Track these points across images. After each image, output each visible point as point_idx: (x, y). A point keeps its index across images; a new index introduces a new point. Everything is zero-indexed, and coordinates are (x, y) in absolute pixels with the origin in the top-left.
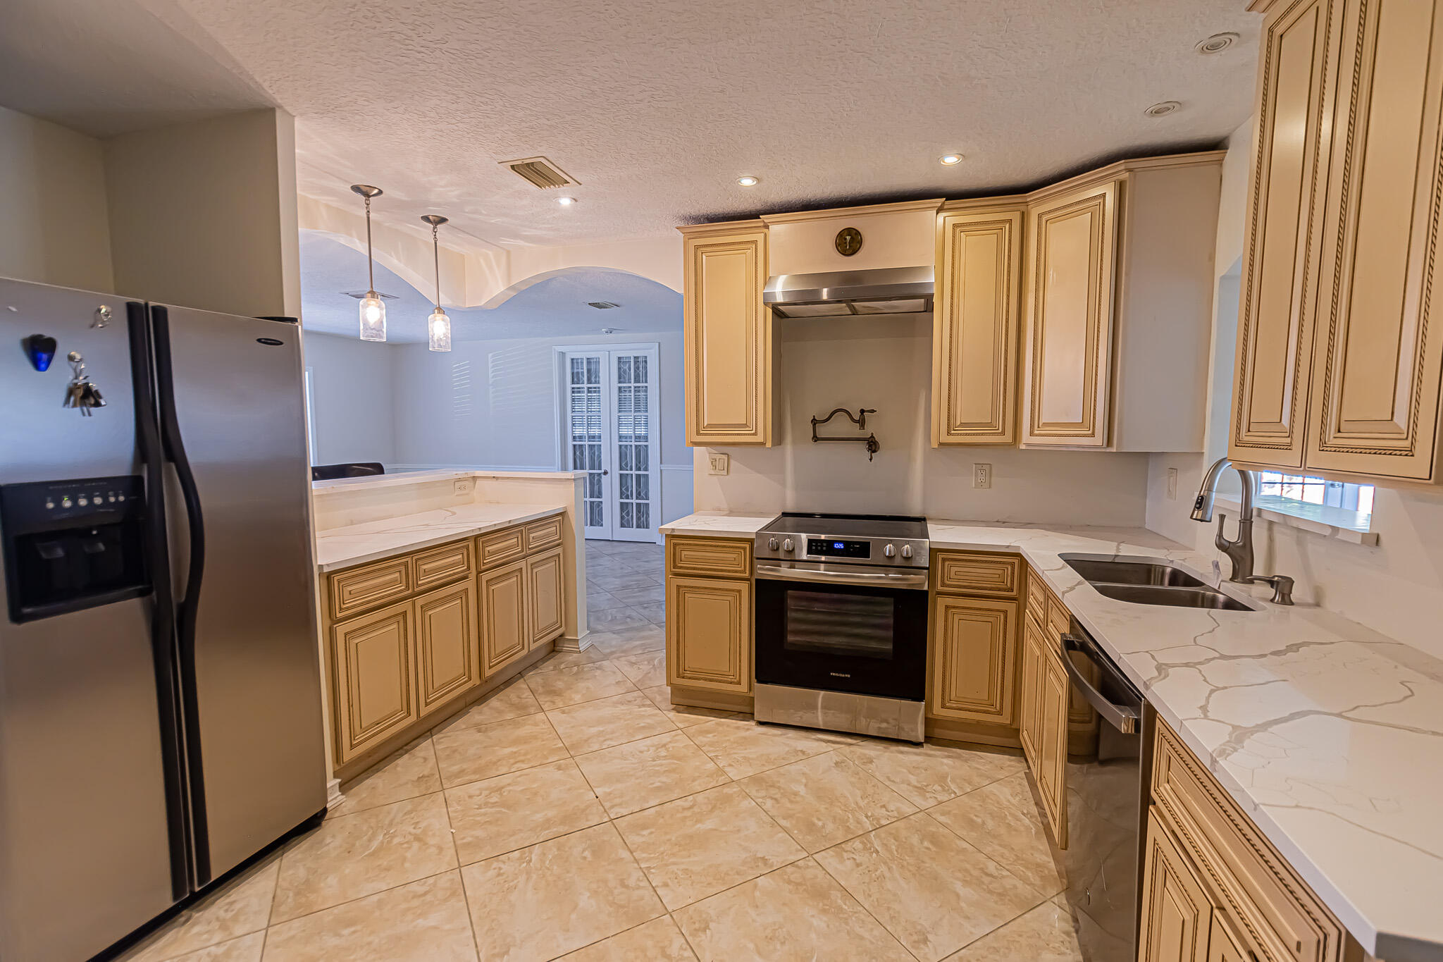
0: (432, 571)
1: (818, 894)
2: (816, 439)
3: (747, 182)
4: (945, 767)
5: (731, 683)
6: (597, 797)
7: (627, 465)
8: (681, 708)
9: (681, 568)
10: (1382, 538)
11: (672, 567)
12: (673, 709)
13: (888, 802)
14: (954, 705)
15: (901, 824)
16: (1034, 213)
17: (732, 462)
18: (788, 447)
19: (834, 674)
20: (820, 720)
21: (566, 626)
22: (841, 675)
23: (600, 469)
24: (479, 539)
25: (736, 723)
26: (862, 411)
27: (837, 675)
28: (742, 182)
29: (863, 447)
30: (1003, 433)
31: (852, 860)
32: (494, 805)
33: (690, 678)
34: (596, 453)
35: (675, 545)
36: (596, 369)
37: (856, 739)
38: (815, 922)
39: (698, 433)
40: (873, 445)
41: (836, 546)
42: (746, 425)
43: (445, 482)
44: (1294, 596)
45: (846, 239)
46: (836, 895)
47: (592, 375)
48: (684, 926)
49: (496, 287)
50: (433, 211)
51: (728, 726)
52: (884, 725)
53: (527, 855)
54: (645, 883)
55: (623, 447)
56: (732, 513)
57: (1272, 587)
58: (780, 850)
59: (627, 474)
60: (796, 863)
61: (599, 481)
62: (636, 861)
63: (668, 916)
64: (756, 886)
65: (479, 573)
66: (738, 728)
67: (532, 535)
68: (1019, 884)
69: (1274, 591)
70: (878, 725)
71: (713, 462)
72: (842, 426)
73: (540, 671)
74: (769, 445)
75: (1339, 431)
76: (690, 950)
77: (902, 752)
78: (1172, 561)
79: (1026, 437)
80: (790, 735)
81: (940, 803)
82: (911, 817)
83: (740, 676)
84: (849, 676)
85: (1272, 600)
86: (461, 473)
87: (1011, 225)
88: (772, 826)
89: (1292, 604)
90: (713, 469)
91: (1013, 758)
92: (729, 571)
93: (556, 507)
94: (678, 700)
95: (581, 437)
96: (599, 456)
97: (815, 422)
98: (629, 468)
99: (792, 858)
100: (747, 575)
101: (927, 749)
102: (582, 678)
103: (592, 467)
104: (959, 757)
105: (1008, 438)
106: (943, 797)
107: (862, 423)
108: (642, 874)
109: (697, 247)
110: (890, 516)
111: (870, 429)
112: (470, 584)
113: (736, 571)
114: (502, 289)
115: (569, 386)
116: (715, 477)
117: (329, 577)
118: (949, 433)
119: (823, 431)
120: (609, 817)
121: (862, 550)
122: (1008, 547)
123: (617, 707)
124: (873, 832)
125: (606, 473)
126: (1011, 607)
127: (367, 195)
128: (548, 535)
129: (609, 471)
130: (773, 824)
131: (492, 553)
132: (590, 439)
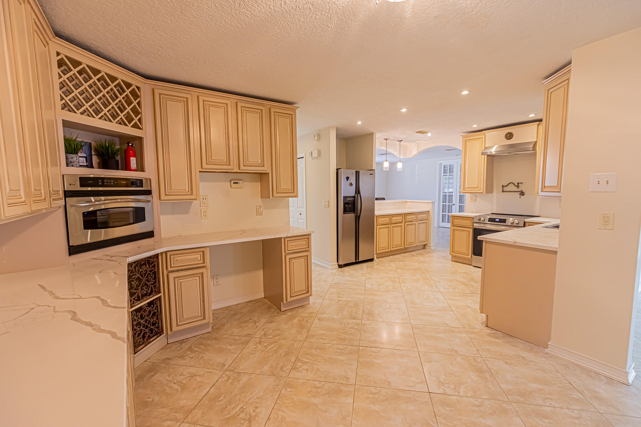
0: (395, 219)
2: (503, 191)
3: (475, 126)
5: (466, 255)
7: (462, 202)
12: (452, 262)
17: (477, 198)
18: (495, 193)
21: (428, 241)
23: (452, 203)
24: (406, 214)
26: (518, 183)
29: (518, 194)
34: (451, 198)
35: (453, 218)
36: (452, 168)
39: (464, 190)
41: (497, 220)
42: (478, 187)
43: (399, 202)
45: (508, 135)
47: (451, 171)
49: (415, 152)
50: (400, 140)
59: (462, 205)
61: (452, 207)
65: (405, 222)
67: (419, 216)
71: (471, 198)
72: (511, 188)
73: (420, 251)
74: (484, 193)
83: (469, 253)
86: (403, 200)
93: (427, 209)
95: (446, 192)
96: (452, 199)
97: (503, 186)
98: (463, 203)
100: (472, 227)
102: (431, 255)
103: (449, 202)
107: (518, 187)
109: (466, 140)
111: (522, 188)
112: (403, 224)
113: (469, 226)
114: (416, 153)
115: (442, 174)
117: (377, 216)
119: (505, 189)
121: (504, 221)
125: (454, 205)
127: (387, 140)
128: (424, 217)
129: (455, 204)
131: (408, 218)
132: (449, 193)
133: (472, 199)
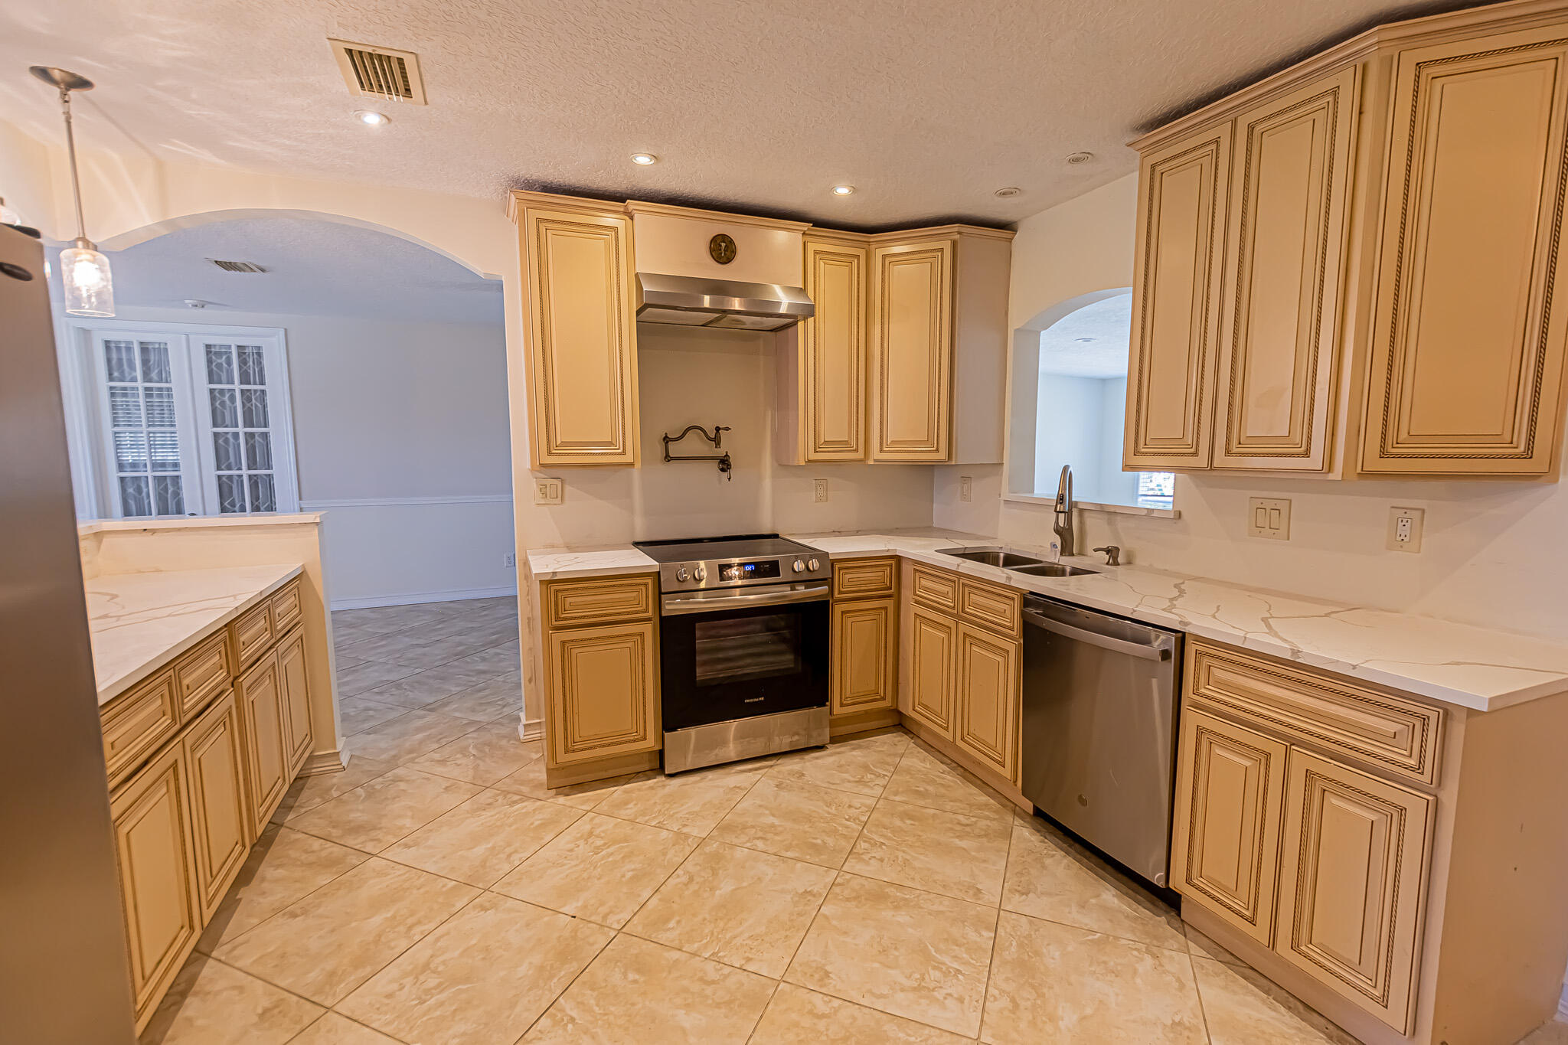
0: (194, 686)
1: (878, 897)
3: (643, 160)
4: (859, 758)
5: (635, 741)
6: (574, 917)
8: (566, 790)
9: (566, 619)
10: (1183, 514)
11: (554, 620)
12: (556, 795)
13: (850, 802)
14: (849, 702)
15: (875, 815)
16: (879, 253)
19: (748, 701)
20: (731, 752)
22: (756, 700)
25: (646, 785)
26: (718, 429)
27: (751, 700)
28: (637, 159)
29: (714, 466)
30: (857, 450)
31: (873, 859)
32: (440, 988)
33: (582, 750)
34: (171, 490)
35: (557, 591)
36: (160, 361)
37: (771, 760)
38: (900, 919)
39: (550, 453)
40: (725, 464)
42: (610, 443)
44: (1120, 560)
45: (720, 246)
46: (891, 891)
47: (154, 370)
48: (806, 983)
51: (639, 790)
52: (796, 738)
53: (559, 1015)
54: (727, 970)
55: (224, 479)
56: (571, 548)
57: (1107, 554)
58: (815, 879)
60: (836, 882)
62: (694, 954)
63: (782, 985)
64: (826, 917)
66: (652, 788)
68: (988, 822)
69: (1108, 556)
70: (790, 740)
72: (693, 445)
73: (303, 810)
75: (1240, 443)
76: (833, 999)
77: (817, 758)
78: (1001, 548)
79: (876, 454)
80: (710, 777)
81: (885, 787)
82: (877, 806)
83: (645, 730)
84: (763, 699)
85: (1108, 564)
87: (858, 260)
88: (784, 862)
89: (1119, 565)
90: (542, 498)
91: (894, 734)
92: (628, 613)
94: (556, 782)
95: (134, 466)
97: (666, 440)
99: (830, 879)
101: (832, 749)
102: (386, 799)
104: (860, 747)
105: (860, 455)
106: (883, 782)
107: (717, 440)
108: (715, 963)
110: (747, 536)
113: (635, 613)
116: (545, 508)
118: (816, 451)
119: (675, 449)
120: (614, 929)
121: (772, 569)
122: (888, 550)
123: (479, 816)
124: (864, 830)
126: (890, 603)
130: (783, 860)
132: (156, 465)
133: (545, 495)
